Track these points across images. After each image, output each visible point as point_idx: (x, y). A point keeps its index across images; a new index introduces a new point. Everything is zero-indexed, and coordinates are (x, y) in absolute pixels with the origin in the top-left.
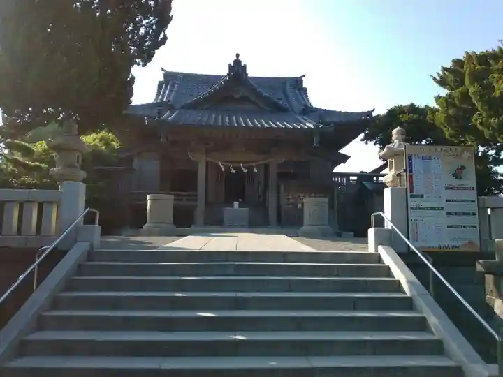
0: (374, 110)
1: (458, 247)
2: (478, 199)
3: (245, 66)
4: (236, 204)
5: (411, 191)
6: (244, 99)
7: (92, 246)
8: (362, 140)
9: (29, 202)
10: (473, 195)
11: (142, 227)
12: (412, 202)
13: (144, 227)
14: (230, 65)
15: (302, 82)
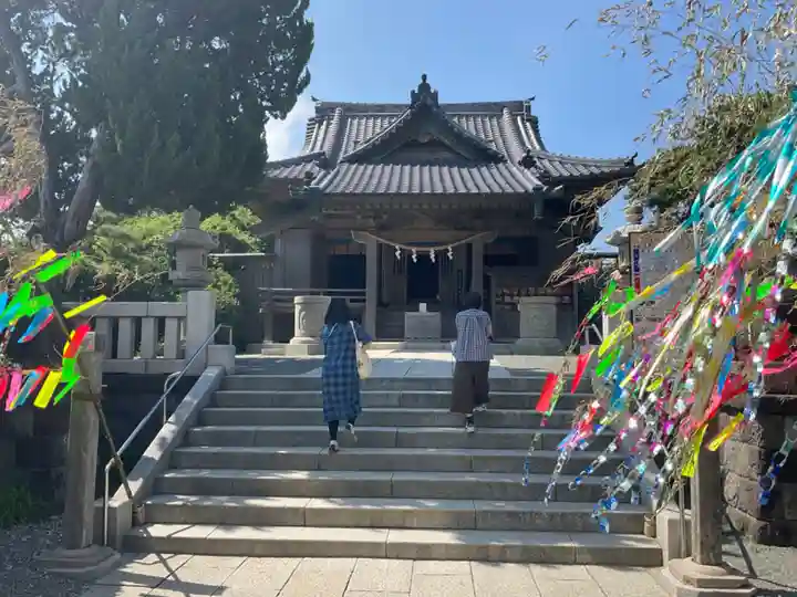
0: (636, 156)
3: (436, 94)
4: (423, 306)
6: (435, 144)
7: (225, 372)
8: (626, 198)
9: (147, 317)
11: (288, 342)
13: (291, 341)
14: (413, 92)
15: (529, 109)
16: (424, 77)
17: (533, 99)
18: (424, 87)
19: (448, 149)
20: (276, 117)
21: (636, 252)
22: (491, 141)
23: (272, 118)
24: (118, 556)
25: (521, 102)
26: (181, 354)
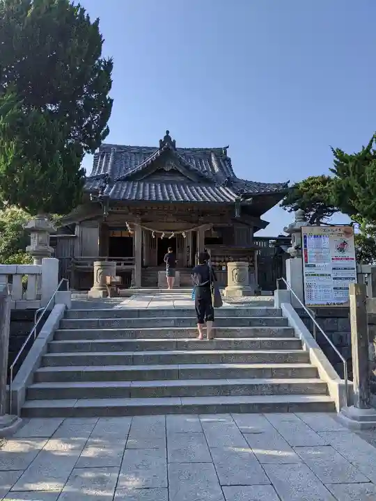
0: (289, 182)
1: (342, 304)
2: (357, 267)
3: (174, 141)
5: (306, 261)
6: (174, 172)
7: (66, 308)
9: (15, 274)
10: (353, 264)
12: (306, 270)
13: (91, 289)
14: (161, 140)
15: (226, 153)
16: (168, 132)
17: (228, 147)
18: (167, 138)
19: (181, 175)
20: (89, 152)
21: (305, 237)
22: (206, 171)
23: (86, 154)
24: (20, 420)
25: (221, 149)
26: (39, 297)
